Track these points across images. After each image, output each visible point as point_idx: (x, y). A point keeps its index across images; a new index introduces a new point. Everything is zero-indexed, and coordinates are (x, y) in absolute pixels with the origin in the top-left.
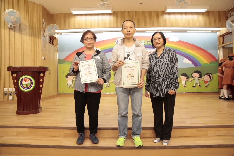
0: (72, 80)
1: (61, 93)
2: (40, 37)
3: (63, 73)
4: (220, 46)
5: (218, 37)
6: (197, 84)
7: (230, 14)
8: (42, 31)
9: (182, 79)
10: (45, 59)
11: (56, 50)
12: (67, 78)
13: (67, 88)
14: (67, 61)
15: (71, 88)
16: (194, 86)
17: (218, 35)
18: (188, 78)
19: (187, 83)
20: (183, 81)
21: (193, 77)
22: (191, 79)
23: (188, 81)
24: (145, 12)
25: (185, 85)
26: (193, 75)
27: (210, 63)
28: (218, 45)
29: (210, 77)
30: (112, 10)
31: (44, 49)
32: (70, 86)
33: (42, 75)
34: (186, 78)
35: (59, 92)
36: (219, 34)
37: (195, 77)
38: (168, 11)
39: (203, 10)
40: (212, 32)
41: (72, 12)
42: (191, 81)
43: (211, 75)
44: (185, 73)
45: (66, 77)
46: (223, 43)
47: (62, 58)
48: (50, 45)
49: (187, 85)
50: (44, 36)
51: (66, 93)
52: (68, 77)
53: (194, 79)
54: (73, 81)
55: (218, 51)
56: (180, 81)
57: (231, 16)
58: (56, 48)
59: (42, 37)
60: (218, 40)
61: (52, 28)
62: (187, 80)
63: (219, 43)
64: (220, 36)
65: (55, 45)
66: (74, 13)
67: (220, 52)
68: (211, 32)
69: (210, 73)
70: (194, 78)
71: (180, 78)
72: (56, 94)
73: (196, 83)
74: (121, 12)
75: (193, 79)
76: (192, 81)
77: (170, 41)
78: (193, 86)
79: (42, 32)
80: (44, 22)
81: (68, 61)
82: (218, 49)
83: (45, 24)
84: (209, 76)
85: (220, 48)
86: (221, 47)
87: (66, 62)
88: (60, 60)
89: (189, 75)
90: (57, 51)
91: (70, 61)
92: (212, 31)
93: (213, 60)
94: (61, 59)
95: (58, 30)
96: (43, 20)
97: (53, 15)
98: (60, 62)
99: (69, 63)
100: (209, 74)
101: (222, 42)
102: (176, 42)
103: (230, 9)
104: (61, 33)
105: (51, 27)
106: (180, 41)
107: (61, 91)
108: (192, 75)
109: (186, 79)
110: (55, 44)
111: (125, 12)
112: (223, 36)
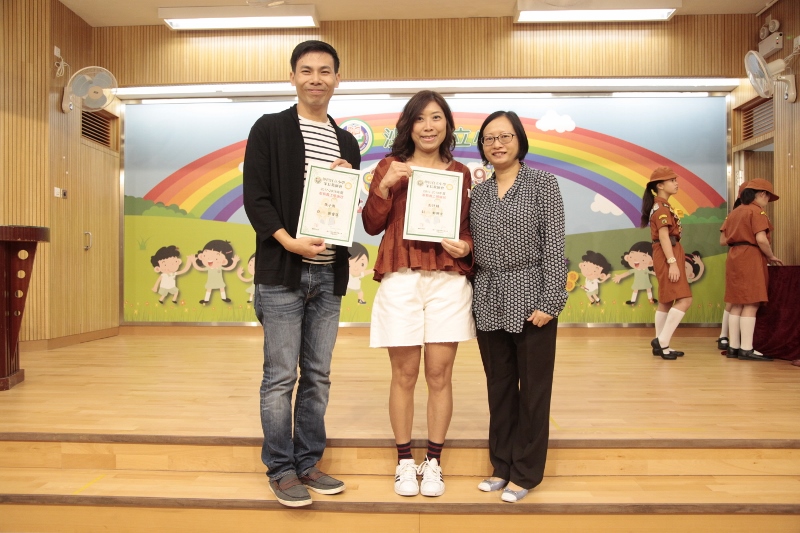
0: (176, 274)
1: (135, 320)
2: (41, 115)
3: (143, 247)
4: (735, 149)
5: (728, 114)
6: (642, 295)
7: (768, 27)
8: (52, 90)
9: (584, 272)
10: (65, 194)
11: (117, 160)
12: (158, 265)
13: (157, 304)
14: (156, 202)
15: (169, 302)
16: (633, 300)
17: (729, 106)
18: (607, 269)
19: (605, 289)
20: (591, 280)
21: (627, 265)
22: (619, 275)
23: (610, 284)
24: (441, 21)
25: (598, 295)
26: (626, 258)
27: (697, 213)
28: (729, 147)
29: (696, 269)
30: (317, 16)
31: (61, 159)
32: (169, 294)
33: (23, 255)
34: (601, 269)
35: (128, 318)
36: (732, 101)
37: (637, 265)
38: (525, 17)
39: (664, 14)
40: (710, 96)
41: (168, 21)
42: (622, 281)
43: (697, 260)
44: (596, 251)
45: (155, 261)
46: (748, 134)
47: (141, 193)
48: (89, 142)
49: (603, 297)
50: (63, 111)
51: (151, 320)
52: (160, 262)
53: (633, 274)
54: (177, 277)
55: (729, 169)
56: (578, 281)
57: (770, 34)
58: (117, 154)
59: (53, 115)
60: (728, 127)
61: (91, 82)
62: (605, 277)
63: (729, 138)
64: (738, 110)
65: (111, 142)
66: (177, 24)
67: (734, 172)
68: (706, 94)
69: (697, 253)
70: (630, 272)
71: (579, 271)
72: (116, 324)
73: (639, 291)
74: (351, 23)
75: (626, 273)
76: (626, 283)
77: (540, 131)
78: (629, 303)
79: (53, 97)
80: (60, 60)
81: (161, 204)
82: (729, 160)
83: (66, 68)
84: (692, 263)
85: (737, 156)
86: (739, 152)
87: (155, 208)
88: (132, 198)
89: (614, 260)
90: (122, 166)
91: (168, 204)
92: (712, 92)
93: (709, 204)
94: (136, 196)
95: (114, 87)
96: (57, 52)
97: (101, 29)
98: (133, 206)
99: (163, 209)
100: (692, 257)
101: (742, 134)
102: (566, 135)
103: (768, 5)
104: (139, 99)
105: (88, 78)
106: (578, 131)
107: (133, 312)
108: (623, 257)
109: (600, 276)
110: (111, 139)
111: (364, 23)
112: (747, 110)
